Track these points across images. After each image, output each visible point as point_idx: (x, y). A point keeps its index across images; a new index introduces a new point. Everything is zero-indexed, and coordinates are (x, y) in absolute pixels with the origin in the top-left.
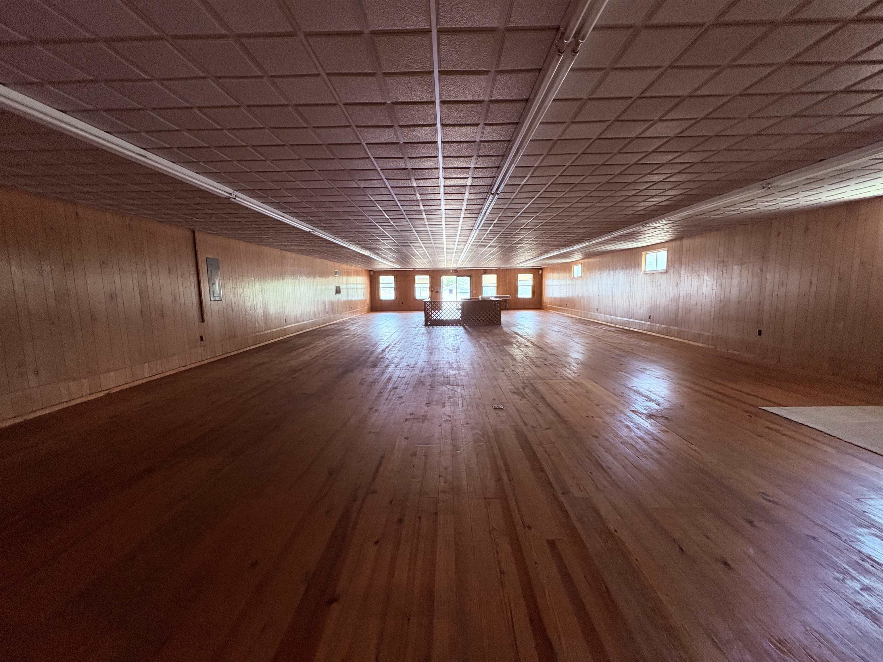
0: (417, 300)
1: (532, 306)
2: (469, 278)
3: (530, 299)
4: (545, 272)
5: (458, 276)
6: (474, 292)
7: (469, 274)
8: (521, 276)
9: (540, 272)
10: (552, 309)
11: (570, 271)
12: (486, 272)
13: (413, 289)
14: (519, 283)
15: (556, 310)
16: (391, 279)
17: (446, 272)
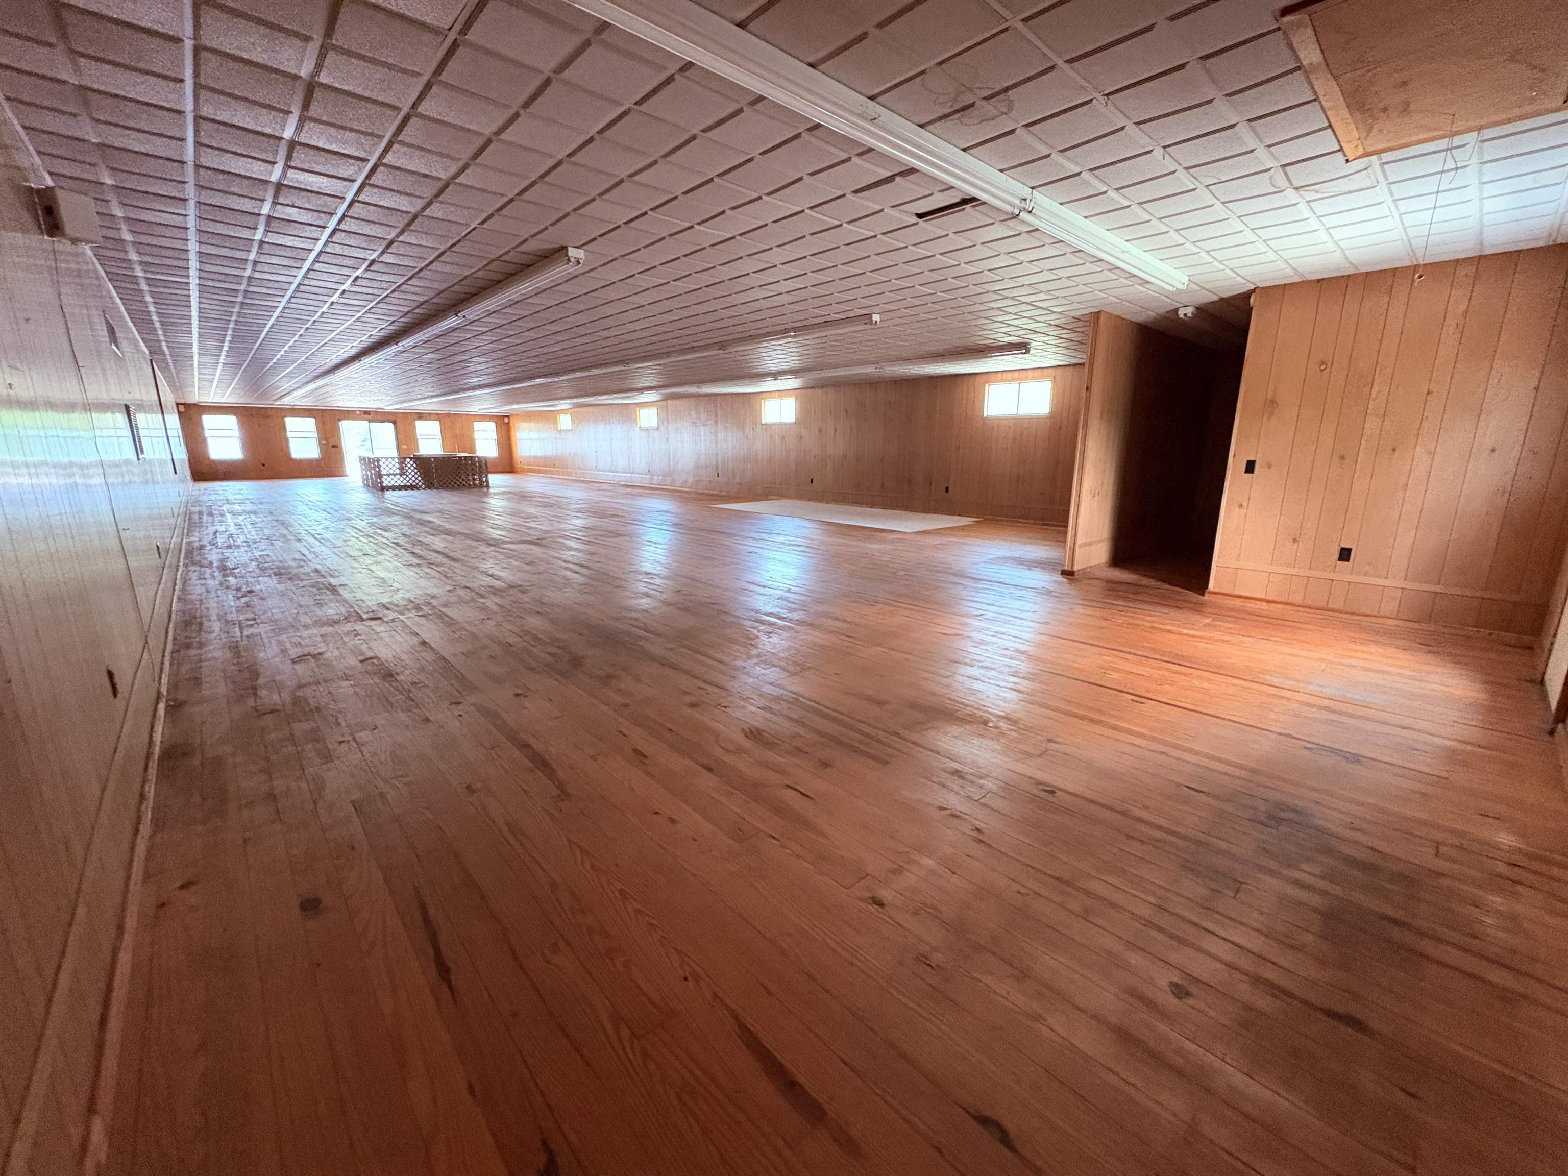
0: (295, 460)
1: (500, 469)
2: (391, 425)
3: (496, 458)
4: (513, 421)
5: (370, 421)
6: (404, 447)
7: (393, 418)
8: (477, 425)
9: (506, 420)
10: (531, 471)
11: (555, 422)
12: (420, 416)
13: (285, 442)
14: (477, 435)
15: (539, 472)
16: (231, 421)
17: (348, 414)
